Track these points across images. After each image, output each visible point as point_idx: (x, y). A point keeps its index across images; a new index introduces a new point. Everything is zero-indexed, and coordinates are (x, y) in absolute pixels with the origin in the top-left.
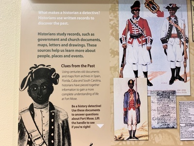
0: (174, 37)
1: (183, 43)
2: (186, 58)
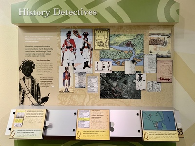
0: (86, 48)
1: (90, 51)
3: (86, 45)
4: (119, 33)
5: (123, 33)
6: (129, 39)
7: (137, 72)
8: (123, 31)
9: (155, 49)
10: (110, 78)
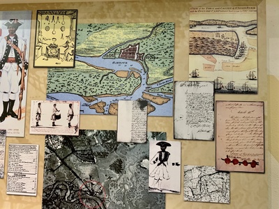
0: (11, 62)
1: (21, 70)
2: (22, 89)
3: (12, 55)
4: (102, 21)
5: (114, 21)
6: (132, 37)
7: (155, 135)
8: (116, 17)
9: (208, 68)
10: (74, 151)
